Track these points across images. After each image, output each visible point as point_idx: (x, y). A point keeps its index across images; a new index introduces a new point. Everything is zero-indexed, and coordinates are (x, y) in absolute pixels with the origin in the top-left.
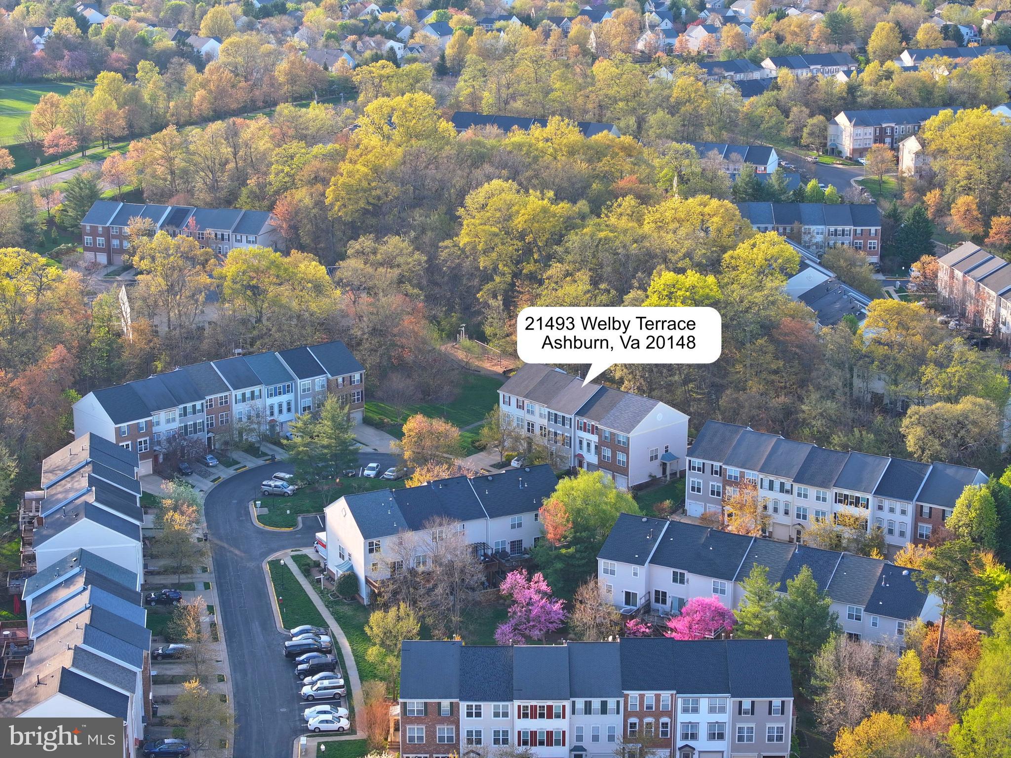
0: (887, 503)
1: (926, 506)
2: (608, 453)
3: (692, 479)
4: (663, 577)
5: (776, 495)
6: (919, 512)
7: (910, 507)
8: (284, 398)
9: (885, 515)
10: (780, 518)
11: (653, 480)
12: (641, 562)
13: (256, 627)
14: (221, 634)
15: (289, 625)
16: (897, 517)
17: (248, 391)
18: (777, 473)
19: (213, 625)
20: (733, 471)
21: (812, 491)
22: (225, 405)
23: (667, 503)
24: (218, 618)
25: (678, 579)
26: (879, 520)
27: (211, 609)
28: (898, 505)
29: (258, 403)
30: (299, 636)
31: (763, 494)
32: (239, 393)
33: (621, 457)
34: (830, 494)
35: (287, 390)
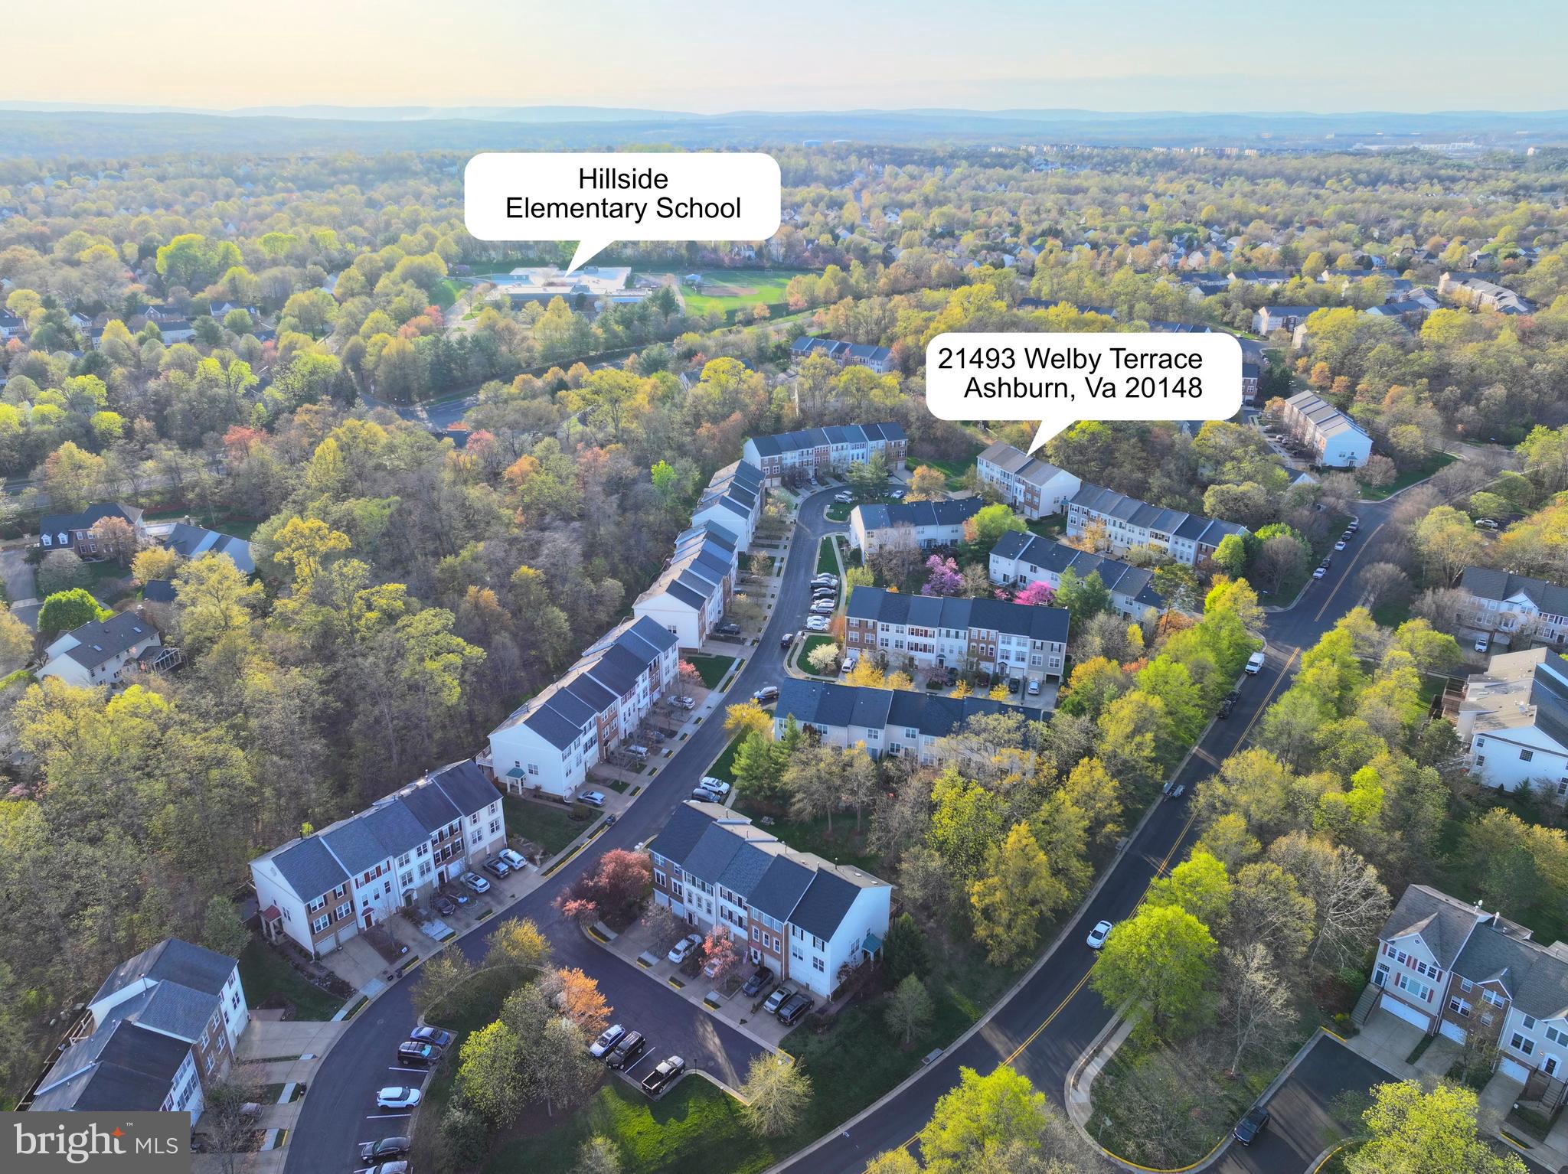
0: (1181, 540)
1: (1205, 545)
2: (1029, 496)
3: (1071, 515)
4: (1025, 568)
5: (1116, 529)
6: (1200, 547)
7: (1194, 544)
8: (860, 451)
9: (1179, 547)
10: (1118, 543)
11: (1055, 514)
12: (1013, 558)
13: (802, 572)
14: (782, 573)
15: (819, 572)
16: (1186, 550)
17: (840, 445)
18: (1118, 516)
19: (780, 568)
20: (1094, 513)
21: (1137, 529)
22: (827, 453)
23: (1057, 528)
24: (784, 565)
25: (1034, 570)
26: (1175, 550)
27: (782, 560)
28: (1187, 542)
29: (845, 452)
30: (821, 579)
31: (1110, 529)
32: (834, 446)
33: (1036, 499)
34: (1148, 531)
35: (863, 447)
